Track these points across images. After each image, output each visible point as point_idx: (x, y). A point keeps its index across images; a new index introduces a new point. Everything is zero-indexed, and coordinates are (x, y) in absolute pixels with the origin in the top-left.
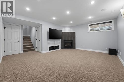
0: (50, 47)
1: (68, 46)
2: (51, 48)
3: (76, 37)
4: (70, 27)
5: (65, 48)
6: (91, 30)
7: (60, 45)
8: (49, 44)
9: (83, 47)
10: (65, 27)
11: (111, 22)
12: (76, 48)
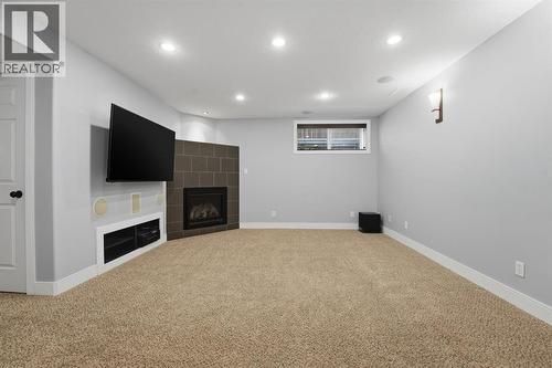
0: (108, 237)
1: (205, 216)
2: (117, 244)
3: (244, 171)
4: (213, 122)
5: (192, 227)
6: (301, 147)
7: (160, 215)
8: (99, 214)
9: (274, 214)
10: (184, 116)
11: (364, 126)
12: (241, 226)
